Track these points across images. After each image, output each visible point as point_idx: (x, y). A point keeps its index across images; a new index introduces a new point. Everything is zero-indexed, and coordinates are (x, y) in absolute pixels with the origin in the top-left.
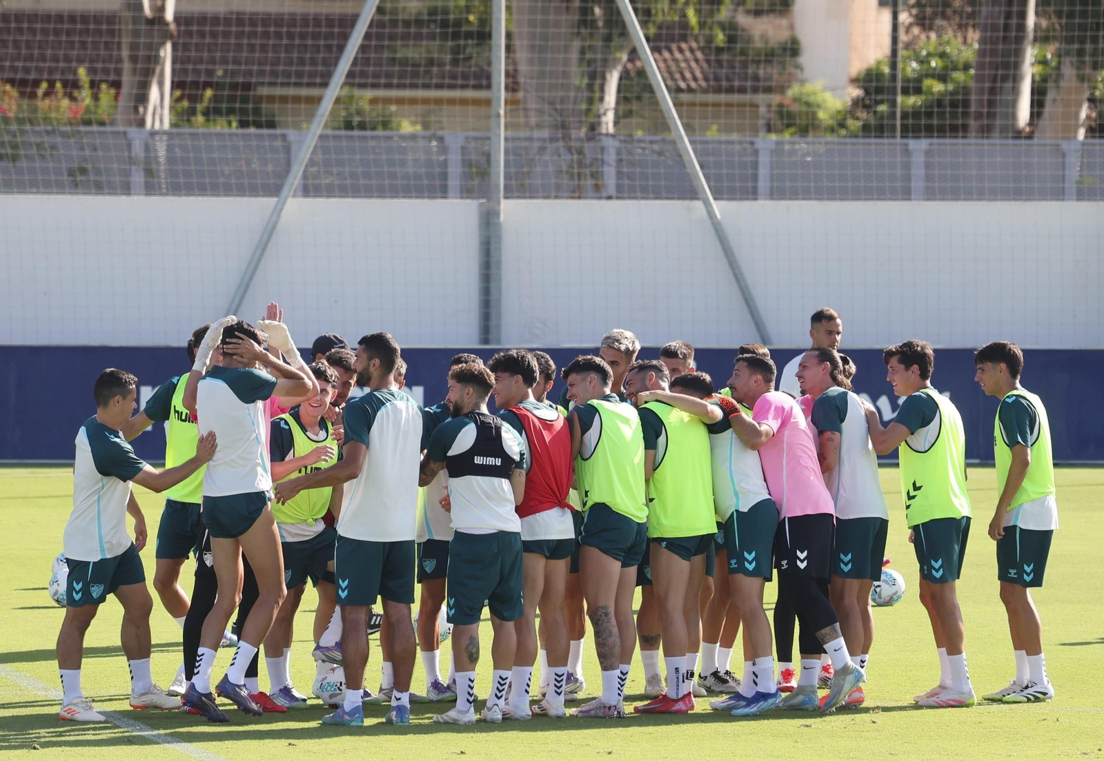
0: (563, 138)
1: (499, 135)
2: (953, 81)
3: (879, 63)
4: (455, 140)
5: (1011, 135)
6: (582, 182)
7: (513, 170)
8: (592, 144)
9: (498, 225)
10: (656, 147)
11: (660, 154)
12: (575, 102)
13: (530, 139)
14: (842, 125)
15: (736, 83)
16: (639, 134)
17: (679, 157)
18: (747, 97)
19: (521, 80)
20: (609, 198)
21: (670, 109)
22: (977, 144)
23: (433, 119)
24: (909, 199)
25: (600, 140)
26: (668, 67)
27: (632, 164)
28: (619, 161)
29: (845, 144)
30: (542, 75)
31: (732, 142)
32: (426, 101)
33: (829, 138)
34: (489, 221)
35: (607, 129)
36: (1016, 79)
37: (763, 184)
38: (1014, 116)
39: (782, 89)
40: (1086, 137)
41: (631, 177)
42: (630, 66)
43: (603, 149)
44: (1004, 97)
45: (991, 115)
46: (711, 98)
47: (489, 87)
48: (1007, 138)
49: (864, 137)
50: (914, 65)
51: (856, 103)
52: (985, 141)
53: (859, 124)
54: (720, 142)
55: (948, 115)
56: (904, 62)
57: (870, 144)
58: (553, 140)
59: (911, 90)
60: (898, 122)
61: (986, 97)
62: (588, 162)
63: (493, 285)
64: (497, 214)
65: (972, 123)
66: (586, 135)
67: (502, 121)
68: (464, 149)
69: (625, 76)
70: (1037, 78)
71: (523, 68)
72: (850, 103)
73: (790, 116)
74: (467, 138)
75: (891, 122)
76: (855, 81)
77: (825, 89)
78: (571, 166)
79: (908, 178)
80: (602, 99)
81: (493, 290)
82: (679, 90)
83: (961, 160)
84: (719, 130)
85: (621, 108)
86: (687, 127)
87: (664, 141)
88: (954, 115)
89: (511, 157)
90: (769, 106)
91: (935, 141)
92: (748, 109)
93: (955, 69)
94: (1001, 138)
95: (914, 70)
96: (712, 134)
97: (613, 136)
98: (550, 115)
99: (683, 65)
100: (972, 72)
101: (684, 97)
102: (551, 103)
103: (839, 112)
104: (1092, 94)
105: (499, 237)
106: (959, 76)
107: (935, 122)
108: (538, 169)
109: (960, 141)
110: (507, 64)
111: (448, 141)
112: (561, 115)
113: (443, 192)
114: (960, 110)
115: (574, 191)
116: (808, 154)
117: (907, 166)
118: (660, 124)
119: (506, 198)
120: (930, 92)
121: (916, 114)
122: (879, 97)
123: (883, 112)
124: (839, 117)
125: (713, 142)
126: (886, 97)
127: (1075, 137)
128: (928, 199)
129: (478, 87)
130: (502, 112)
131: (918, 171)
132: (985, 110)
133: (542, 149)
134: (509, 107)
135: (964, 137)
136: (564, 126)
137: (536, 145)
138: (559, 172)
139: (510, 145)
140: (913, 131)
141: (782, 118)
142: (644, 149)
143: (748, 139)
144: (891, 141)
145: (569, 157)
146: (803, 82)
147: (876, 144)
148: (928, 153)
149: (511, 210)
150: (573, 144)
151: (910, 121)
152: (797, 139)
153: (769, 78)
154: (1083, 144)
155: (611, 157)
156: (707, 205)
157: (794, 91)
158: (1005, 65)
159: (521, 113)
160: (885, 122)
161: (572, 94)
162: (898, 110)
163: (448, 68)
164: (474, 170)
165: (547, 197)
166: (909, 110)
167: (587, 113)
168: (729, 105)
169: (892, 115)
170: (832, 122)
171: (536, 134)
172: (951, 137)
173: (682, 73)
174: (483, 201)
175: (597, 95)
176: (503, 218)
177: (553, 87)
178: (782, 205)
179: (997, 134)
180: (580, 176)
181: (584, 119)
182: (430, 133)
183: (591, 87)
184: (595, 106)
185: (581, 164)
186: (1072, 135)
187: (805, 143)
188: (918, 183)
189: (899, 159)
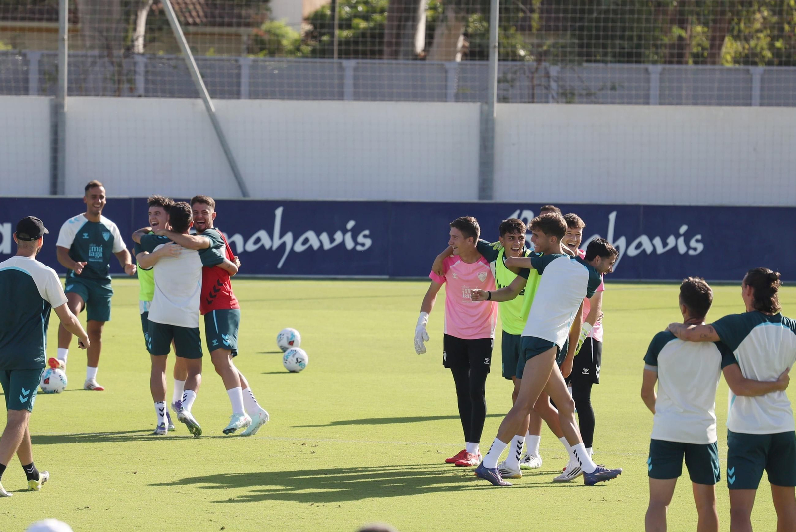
0: (108, 56)
1: (64, 53)
2: (373, 20)
3: (323, 7)
4: (34, 56)
5: (411, 57)
6: (121, 86)
7: (73, 77)
8: (127, 60)
9: (63, 114)
10: (173, 63)
11: (175, 67)
12: (116, 31)
13: (86, 56)
14: (298, 49)
15: (226, 20)
16: (161, 53)
17: (187, 71)
18: (233, 30)
19: (80, 15)
20: (140, 96)
21: (180, 37)
22: (388, 63)
23: (18, 41)
24: (342, 100)
25: (133, 58)
26: (181, 9)
27: (154, 74)
28: (147, 72)
29: (299, 62)
30: (93, 12)
31: (223, 60)
32: (13, 29)
33: (291, 58)
34: (57, 111)
35: (138, 50)
36: (415, 20)
37: (244, 88)
38: (413, 45)
39: (258, 24)
40: (462, 59)
41: (154, 82)
42: (154, 7)
43: (135, 64)
44: (407, 32)
45: (398, 44)
46: (209, 29)
47: (57, 20)
48: (408, 59)
49: (312, 57)
50: (347, 9)
51: (309, 35)
52: (394, 61)
53: (309, 48)
54: (215, 60)
55: (369, 44)
56: (340, 7)
57: (316, 62)
58: (100, 56)
59: (344, 26)
60: (336, 48)
61: (394, 32)
62: (125, 71)
63: (60, 155)
64: (62, 106)
65: (385, 49)
66: (124, 54)
67: (66, 43)
68: (40, 62)
69: (151, 14)
70: (430, 19)
71: (81, 7)
72: (303, 34)
73: (262, 42)
74: (42, 55)
75: (330, 47)
76: (307, 19)
77: (287, 25)
78: (114, 75)
79: (341, 85)
80: (135, 30)
81: (60, 159)
82: (187, 24)
83: (377, 74)
84: (215, 52)
85: (148, 35)
86: (193, 49)
87: (177, 59)
88: (373, 44)
89: (72, 68)
90: (249, 36)
91: (360, 61)
92: (233, 37)
93: (374, 12)
94: (404, 59)
95: (347, 13)
96: (211, 54)
97: (143, 54)
98: (99, 40)
99: (191, 7)
100: (386, 14)
101: (191, 29)
102: (101, 32)
103: (296, 40)
104: (466, 31)
105: (64, 122)
106: (377, 17)
107: (360, 48)
108: (91, 77)
109: (377, 61)
110: (69, 5)
111: (29, 56)
112: (107, 39)
113: (26, 91)
114: (377, 40)
115: (115, 92)
116: (273, 69)
117: (341, 77)
118: (175, 47)
119: (69, 95)
120: (357, 28)
121: (347, 42)
122: (323, 31)
123: (324, 41)
124: (297, 44)
125: (210, 60)
126: (326, 30)
127: (454, 59)
128: (355, 100)
129: (49, 20)
130: (66, 37)
131: (349, 81)
132: (394, 40)
133: (94, 63)
134: (71, 34)
135: (380, 59)
136: (109, 47)
137: (89, 60)
138: (105, 79)
139: (72, 59)
140: (346, 54)
141: (257, 44)
142: (163, 63)
143: (234, 58)
144: (331, 60)
145: (111, 68)
146: (272, 20)
147: (320, 62)
148: (356, 69)
149: (72, 104)
150: (115, 59)
151: (343, 47)
152: (268, 58)
153: (249, 17)
154: (459, 64)
155: (141, 69)
156: (206, 102)
157: (266, 26)
158: (407, 10)
159: (79, 38)
160: (326, 47)
161: (114, 26)
162: (336, 40)
163: (29, 7)
164: (47, 77)
165: (97, 96)
166: (343, 40)
167: (125, 38)
168: (221, 35)
169: (331, 43)
170: (290, 47)
171: (90, 53)
172: (370, 58)
173: (190, 12)
174: (53, 97)
175: (131, 26)
176: (66, 109)
177: (100, 21)
178: (257, 103)
179: (401, 57)
180: (119, 81)
181: (123, 43)
182: (17, 51)
183: (127, 21)
184: (130, 34)
185: (120, 73)
186: (452, 58)
187: (274, 61)
188: (349, 89)
189: (336, 72)
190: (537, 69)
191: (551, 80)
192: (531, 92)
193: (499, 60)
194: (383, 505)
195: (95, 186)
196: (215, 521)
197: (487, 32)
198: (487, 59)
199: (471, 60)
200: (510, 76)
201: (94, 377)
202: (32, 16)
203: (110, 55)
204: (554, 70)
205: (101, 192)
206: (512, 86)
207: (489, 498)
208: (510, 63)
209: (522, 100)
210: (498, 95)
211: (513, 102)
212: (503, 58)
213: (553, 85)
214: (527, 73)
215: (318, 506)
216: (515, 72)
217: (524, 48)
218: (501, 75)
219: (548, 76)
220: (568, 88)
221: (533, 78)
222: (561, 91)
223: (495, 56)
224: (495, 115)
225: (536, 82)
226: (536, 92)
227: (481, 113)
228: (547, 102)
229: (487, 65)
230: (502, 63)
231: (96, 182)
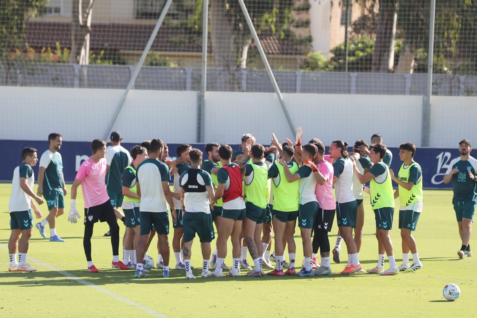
1: (204, 69)
2: (366, 52)
3: (340, 45)
4: (189, 70)
6: (234, 86)
7: (209, 81)
8: (237, 72)
9: (204, 100)
10: (260, 74)
11: (262, 76)
12: (232, 57)
13: (216, 70)
14: (327, 67)
15: (289, 51)
16: (255, 69)
17: (268, 78)
18: (293, 57)
19: (213, 49)
20: (243, 91)
21: (265, 61)
22: (374, 74)
23: (181, 62)
24: (350, 93)
25: (240, 71)
26: (265, 45)
27: (252, 79)
28: (247, 78)
29: (327, 73)
30: (220, 47)
31: (287, 72)
32: (179, 56)
33: (323, 71)
34: (201, 99)
35: (243, 67)
36: (389, 51)
37: (298, 87)
38: (388, 65)
39: (306, 54)
40: (413, 72)
41: (251, 84)
42: (252, 45)
43: (241, 74)
44: (384, 58)
45: (379, 64)
46: (280, 56)
47: (201, 51)
48: (385, 72)
49: (334, 71)
50: (353, 46)
51: (333, 59)
52: (377, 73)
53: (333, 66)
54: (283, 72)
55: (364, 64)
56: (349, 45)
57: (336, 74)
58: (224, 70)
59: (351, 55)
60: (347, 66)
61: (378, 58)
62: (236, 78)
63: (202, 122)
64: (203, 96)
65: (373, 67)
66: (236, 69)
67: (206, 63)
68: (192, 74)
69: (250, 48)
70: (396, 51)
71: (214, 45)
72: (329, 59)
73: (308, 63)
74: (194, 70)
75: (344, 66)
76: (332, 51)
77: (321, 54)
78: (230, 80)
79: (349, 86)
80: (241, 56)
81: (202, 124)
82: (269, 53)
83: (368, 80)
84: (283, 68)
86: (272, 67)
87: (263, 72)
88: (366, 64)
89: (209, 76)
90: (301, 60)
91: (360, 73)
92: (293, 61)
93: (367, 47)
94: (383, 72)
95: (352, 48)
96: (281, 69)
97: (246, 69)
98: (223, 62)
99: (271, 44)
100: (373, 49)
101: (271, 56)
102: (224, 57)
103: (326, 62)
104: (416, 57)
105: (204, 105)
106: (369, 50)
107: (360, 66)
108: (218, 81)
109: (368, 73)
110: (208, 44)
111: (187, 70)
112: (227, 62)
113: (185, 88)
114: (368, 62)
115: (231, 89)
116: (314, 77)
117: (349, 82)
118: (262, 66)
119: (207, 90)
120: (358, 55)
121: (353, 63)
122: (340, 57)
123: (341, 63)
124: (326, 64)
125: (281, 72)
126: (342, 57)
127: (409, 73)
128: (357, 94)
129: (197, 51)
130: (206, 60)
131: (353, 84)
132: (377, 62)
133: (220, 74)
134: (208, 59)
135: (370, 72)
136: (228, 66)
137: (218, 72)
138: (226, 82)
139: (209, 72)
140: (352, 69)
141: (305, 64)
142: (256, 74)
143: (293, 71)
144: (344, 73)
145: (229, 76)
146: (313, 51)
147: (339, 74)
148: (357, 77)
149: (208, 95)
150: (231, 72)
151: (351, 66)
152: (311, 71)
153: (301, 50)
154: (412, 75)
155: (244, 77)
156: (278, 94)
157: (310, 54)
158: (385, 47)
159: (213, 61)
160: (342, 66)
161: (231, 54)
162: (347, 62)
163: (187, 44)
164: (196, 81)
165: (222, 91)
166: (351, 62)
167: (236, 61)
168: (286, 59)
169: (344, 64)
170: (323, 66)
171: (218, 68)
172: (365, 72)
173: (270, 48)
174: (199, 92)
176: (205, 98)
177: (224, 52)
178: (305, 95)
179: (381, 70)
180: (233, 83)
181: (235, 63)
182: (180, 67)
183: (238, 52)
184: (239, 59)
185: (233, 79)
186: (408, 71)
187: (314, 73)
188: (353, 88)
189: (347, 79)
190: (453, 78)
191: (461, 83)
192: (450, 90)
193: (433, 73)
196: (282, 315)
197: (426, 59)
198: (427, 72)
199: (418, 73)
200: (439, 81)
202: (188, 49)
203: (228, 70)
204: (462, 78)
206: (440, 87)
207: (426, 305)
208: (439, 74)
209: (445, 94)
210: (432, 91)
211: (440, 95)
212: (435, 71)
213: (462, 86)
214: (448, 80)
215: (335, 307)
216: (442, 79)
217: (446, 66)
218: (434, 81)
219: (459, 81)
220: (470, 88)
221: (451, 82)
222: (466, 90)
223: (431, 70)
224: (431, 102)
225: (452, 84)
226: (452, 90)
227: (423, 100)
228: (458, 95)
229: (427, 75)
230: (435, 74)
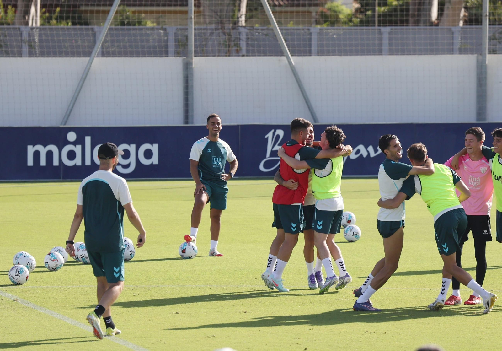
0: (221, 28)
1: (192, 27)
4: (172, 30)
5: (428, 24)
6: (230, 49)
7: (198, 43)
8: (234, 31)
9: (192, 69)
10: (264, 32)
11: (266, 35)
12: (227, 12)
13: (206, 29)
14: (350, 21)
15: (301, 2)
16: (257, 26)
17: (275, 37)
18: (306, 9)
20: (243, 56)
22: (412, 29)
23: (161, 20)
24: (381, 55)
25: (238, 29)
27: (253, 40)
28: (248, 39)
29: (352, 29)
31: (299, 29)
32: (158, 12)
33: (345, 27)
34: (187, 67)
35: (242, 24)
37: (314, 48)
38: (430, 15)
39: (323, 5)
40: (463, 25)
41: (253, 46)
43: (240, 33)
44: (425, 7)
45: (419, 15)
46: (289, 9)
47: (187, 5)
48: (426, 26)
49: (360, 26)
51: (357, 10)
52: (416, 27)
53: (358, 20)
54: (294, 29)
55: (399, 16)
57: (363, 29)
58: (216, 29)
59: (382, 5)
60: (376, 19)
61: (416, 7)
62: (233, 39)
63: (189, 97)
64: (191, 64)
65: (410, 19)
66: (232, 27)
67: (193, 21)
68: (176, 34)
72: (354, 10)
73: (326, 16)
74: (177, 29)
75: (373, 19)
76: (356, 1)
77: (342, 4)
78: (225, 41)
79: (381, 45)
80: (239, 10)
81: (190, 99)
82: (275, 5)
83: (405, 36)
84: (293, 24)
86: (278, 22)
87: (268, 29)
88: (402, 15)
89: (197, 37)
90: (317, 12)
91: (393, 27)
92: (306, 14)
94: (424, 26)
96: (291, 26)
97: (245, 27)
98: (215, 18)
101: (277, 9)
102: (216, 12)
103: (349, 15)
104: (466, 5)
105: (192, 75)
107: (393, 19)
108: (210, 43)
109: (405, 27)
111: (169, 30)
112: (220, 18)
113: (166, 54)
114: (405, 13)
115: (226, 53)
116: (335, 34)
117: (380, 39)
118: (266, 22)
119: (195, 56)
120: (391, 5)
121: (384, 15)
122: (367, 8)
123: (369, 14)
124: (349, 17)
125: (290, 29)
126: (370, 8)
127: (458, 25)
128: (390, 55)
129: (181, 5)
130: (193, 17)
131: (386, 42)
132: (416, 13)
133: (212, 34)
134: (196, 14)
135: (407, 26)
136: (222, 23)
137: (209, 31)
138: (220, 44)
139: (197, 32)
140: (383, 23)
141: (322, 18)
142: (259, 33)
143: (307, 28)
144: (373, 28)
145: (224, 37)
147: (366, 29)
148: (390, 33)
149: (197, 62)
150: (226, 31)
151: (382, 19)
152: (330, 27)
154: (462, 28)
155: (244, 37)
156: (288, 58)
157: (328, 5)
159: (202, 17)
160: (370, 19)
161: (225, 8)
162: (376, 13)
164: (180, 44)
165: (214, 56)
166: (381, 13)
167: (233, 17)
168: (298, 12)
169: (374, 16)
170: (346, 19)
171: (209, 27)
172: (400, 26)
174: (185, 58)
175: (237, 8)
176: (193, 66)
177: (216, 5)
178: (323, 58)
179: (422, 24)
180: (229, 46)
181: (231, 19)
182: (160, 27)
183: (234, 5)
184: (236, 13)
185: (229, 40)
186: (457, 24)
187: (333, 29)
188: (385, 47)
189: (377, 36)
193: (489, 25)
194: (415, 332)
195: (213, 116)
196: (300, 345)
197: (481, 5)
198: (481, 25)
199: (470, 25)
200: (497, 35)
201: (216, 248)
202: (170, 3)
203: (223, 28)
205: (218, 120)
206: (499, 42)
207: (489, 326)
208: (497, 26)
210: (489, 49)
211: (499, 54)
212: (492, 23)
215: (370, 333)
218: (491, 35)
223: (486, 22)
224: (487, 62)
227: (478, 61)
229: (481, 28)
230: (491, 26)
231: (214, 114)
